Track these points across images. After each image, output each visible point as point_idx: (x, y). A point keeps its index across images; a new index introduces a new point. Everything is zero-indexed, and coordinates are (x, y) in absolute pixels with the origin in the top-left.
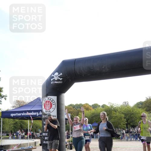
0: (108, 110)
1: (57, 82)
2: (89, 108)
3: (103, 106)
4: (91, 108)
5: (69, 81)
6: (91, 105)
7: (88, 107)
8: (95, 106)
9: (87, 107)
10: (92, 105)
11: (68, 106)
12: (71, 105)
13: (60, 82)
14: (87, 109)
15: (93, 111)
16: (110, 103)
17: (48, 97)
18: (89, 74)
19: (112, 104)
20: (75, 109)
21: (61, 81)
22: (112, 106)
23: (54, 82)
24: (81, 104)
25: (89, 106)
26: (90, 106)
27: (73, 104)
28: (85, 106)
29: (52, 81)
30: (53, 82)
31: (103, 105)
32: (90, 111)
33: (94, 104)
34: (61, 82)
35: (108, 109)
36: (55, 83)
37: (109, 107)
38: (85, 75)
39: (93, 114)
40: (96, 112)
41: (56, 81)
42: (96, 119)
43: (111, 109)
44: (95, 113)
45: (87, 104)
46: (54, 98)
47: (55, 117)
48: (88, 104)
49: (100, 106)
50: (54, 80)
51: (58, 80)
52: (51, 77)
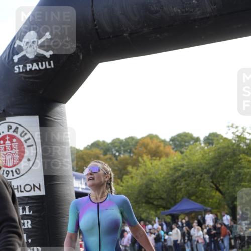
0: (226, 150)
1: (35, 67)
2: (161, 148)
3: (211, 139)
4: (169, 149)
5: (79, 56)
6: (168, 140)
7: (158, 147)
8: (182, 141)
9: (152, 146)
10: (173, 139)
11: (86, 148)
12: (96, 144)
13: (45, 65)
14: (155, 154)
15: (175, 157)
16: (232, 126)
17: (8, 119)
18: (145, 30)
19: (241, 130)
20: (110, 159)
21: (49, 60)
22: (241, 138)
23: (25, 66)
24: (132, 138)
25: (162, 144)
26: (164, 141)
27: (104, 142)
28: (147, 145)
29: (18, 63)
30: (21, 66)
31: (210, 135)
32: (163, 159)
33: (179, 135)
34: (50, 65)
35: (228, 147)
36: (28, 69)
37: (230, 140)
38: (130, 34)
39: (176, 169)
40: (185, 163)
41: (32, 61)
42: (188, 185)
43: (238, 145)
44: (182, 166)
45: (151, 137)
46: (30, 123)
47: (39, 189)
48: (157, 137)
49: (197, 140)
50: (24, 60)
51: (39, 59)
52: (13, 50)
